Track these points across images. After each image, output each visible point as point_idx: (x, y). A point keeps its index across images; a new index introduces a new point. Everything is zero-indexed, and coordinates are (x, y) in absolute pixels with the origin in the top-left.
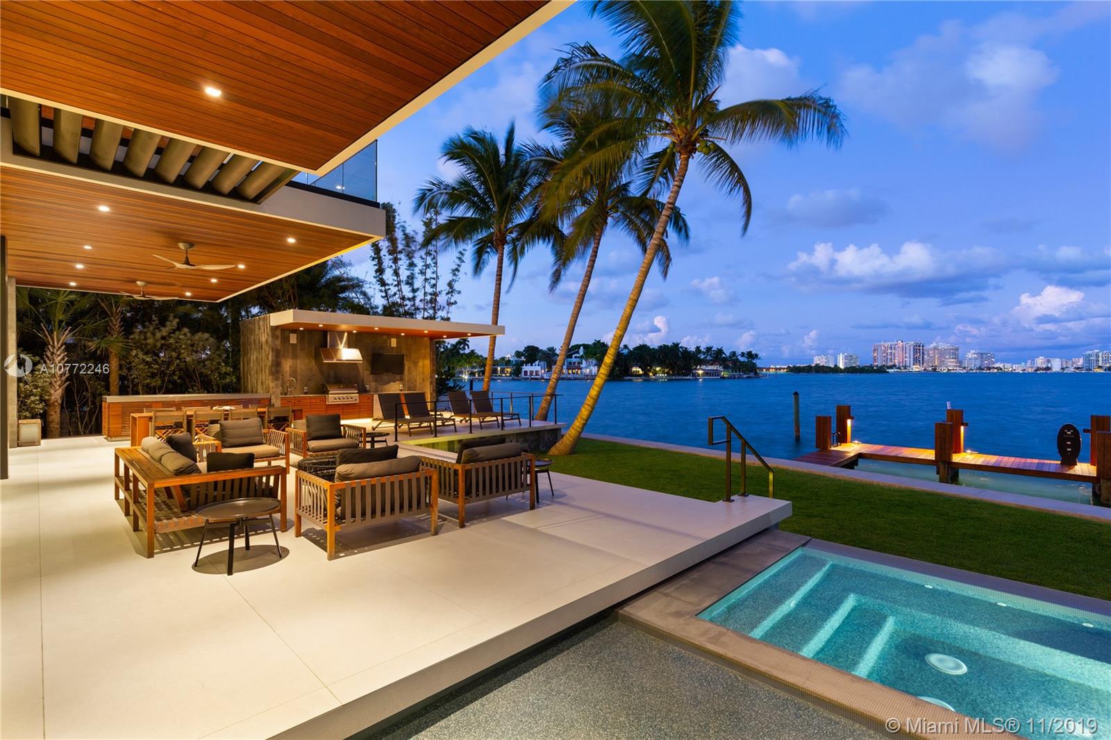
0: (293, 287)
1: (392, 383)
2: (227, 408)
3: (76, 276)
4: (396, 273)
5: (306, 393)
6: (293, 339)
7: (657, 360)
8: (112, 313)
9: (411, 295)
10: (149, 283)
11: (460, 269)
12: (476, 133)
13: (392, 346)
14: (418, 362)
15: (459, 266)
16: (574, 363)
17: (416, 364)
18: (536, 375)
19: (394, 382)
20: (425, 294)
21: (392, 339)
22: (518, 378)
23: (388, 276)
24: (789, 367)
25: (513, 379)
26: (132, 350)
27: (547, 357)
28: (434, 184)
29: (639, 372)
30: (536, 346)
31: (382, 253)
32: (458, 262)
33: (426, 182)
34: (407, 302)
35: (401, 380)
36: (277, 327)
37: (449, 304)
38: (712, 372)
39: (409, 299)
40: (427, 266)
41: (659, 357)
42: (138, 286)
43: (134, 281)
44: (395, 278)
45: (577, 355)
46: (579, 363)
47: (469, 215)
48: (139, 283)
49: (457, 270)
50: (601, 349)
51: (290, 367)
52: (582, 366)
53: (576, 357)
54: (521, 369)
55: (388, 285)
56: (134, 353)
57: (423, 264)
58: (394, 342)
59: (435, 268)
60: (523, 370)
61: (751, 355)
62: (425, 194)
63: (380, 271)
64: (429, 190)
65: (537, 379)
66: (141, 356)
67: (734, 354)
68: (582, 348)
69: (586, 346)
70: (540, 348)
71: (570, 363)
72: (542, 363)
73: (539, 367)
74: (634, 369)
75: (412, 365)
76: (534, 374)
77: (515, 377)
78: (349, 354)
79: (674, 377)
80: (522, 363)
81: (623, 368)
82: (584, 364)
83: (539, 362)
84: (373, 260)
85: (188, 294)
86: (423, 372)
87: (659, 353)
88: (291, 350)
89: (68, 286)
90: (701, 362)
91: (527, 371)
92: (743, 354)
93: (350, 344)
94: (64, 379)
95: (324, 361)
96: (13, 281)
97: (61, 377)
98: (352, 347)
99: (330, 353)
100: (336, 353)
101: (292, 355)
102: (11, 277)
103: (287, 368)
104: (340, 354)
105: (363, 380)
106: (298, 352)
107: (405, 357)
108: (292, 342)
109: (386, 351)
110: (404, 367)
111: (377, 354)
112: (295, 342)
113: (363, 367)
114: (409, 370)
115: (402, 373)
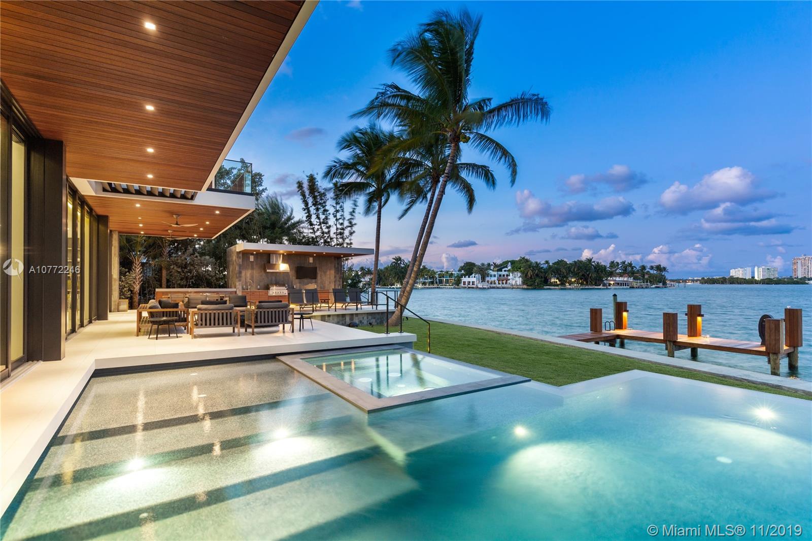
0: (259, 228)
1: (310, 284)
2: (207, 294)
3: (142, 229)
4: (318, 217)
5: (259, 289)
6: (252, 258)
7: (572, 273)
8: (164, 246)
9: (326, 230)
10: (174, 231)
12: (361, 130)
13: (310, 262)
14: (327, 272)
16: (504, 275)
17: (325, 273)
18: (473, 285)
19: (311, 283)
20: (337, 229)
21: (310, 258)
22: (458, 287)
23: (314, 219)
24: (703, 278)
25: (455, 288)
26: (171, 265)
27: (482, 270)
28: (336, 162)
29: (556, 282)
30: (473, 262)
31: (309, 206)
32: (354, 207)
33: (332, 161)
34: (325, 235)
35: (316, 282)
36: (240, 252)
38: (624, 282)
39: (326, 233)
40: (337, 211)
41: (574, 270)
42: (169, 233)
43: (167, 231)
44: (318, 221)
45: (506, 269)
46: (507, 275)
47: (358, 180)
48: (169, 231)
49: (354, 212)
50: (524, 264)
51: (250, 274)
52: (509, 277)
53: (505, 271)
54: (461, 280)
55: (315, 225)
56: (172, 267)
57: (335, 210)
58: (311, 260)
59: (342, 213)
60: (462, 281)
61: (659, 268)
62: (331, 169)
63: (309, 216)
64: (334, 166)
65: (473, 288)
66: (175, 268)
67: (644, 268)
68: (509, 263)
69: (513, 262)
70: (476, 264)
71: (500, 275)
72: (477, 275)
73: (475, 278)
74: (553, 280)
75: (323, 273)
76: (471, 284)
77: (456, 287)
78: (283, 267)
79: (587, 287)
80: (462, 275)
81: (543, 279)
82: (511, 277)
83: (475, 275)
84: (304, 210)
85: (195, 235)
86: (330, 278)
87: (573, 268)
88: (250, 265)
89: (140, 234)
90: (611, 274)
91: (465, 282)
92: (652, 268)
93: (284, 261)
94: (140, 280)
95: (268, 271)
96: (117, 232)
97: (139, 279)
98: (285, 263)
99: (273, 266)
100: (276, 266)
101: (250, 267)
102: (115, 231)
103: (248, 275)
104: (279, 267)
105: (292, 283)
106: (255, 266)
107: (318, 268)
108: (250, 260)
109: (306, 266)
110: (317, 275)
111: (300, 267)
112: (253, 260)
113: (292, 273)
114: (320, 276)
115: (316, 279)
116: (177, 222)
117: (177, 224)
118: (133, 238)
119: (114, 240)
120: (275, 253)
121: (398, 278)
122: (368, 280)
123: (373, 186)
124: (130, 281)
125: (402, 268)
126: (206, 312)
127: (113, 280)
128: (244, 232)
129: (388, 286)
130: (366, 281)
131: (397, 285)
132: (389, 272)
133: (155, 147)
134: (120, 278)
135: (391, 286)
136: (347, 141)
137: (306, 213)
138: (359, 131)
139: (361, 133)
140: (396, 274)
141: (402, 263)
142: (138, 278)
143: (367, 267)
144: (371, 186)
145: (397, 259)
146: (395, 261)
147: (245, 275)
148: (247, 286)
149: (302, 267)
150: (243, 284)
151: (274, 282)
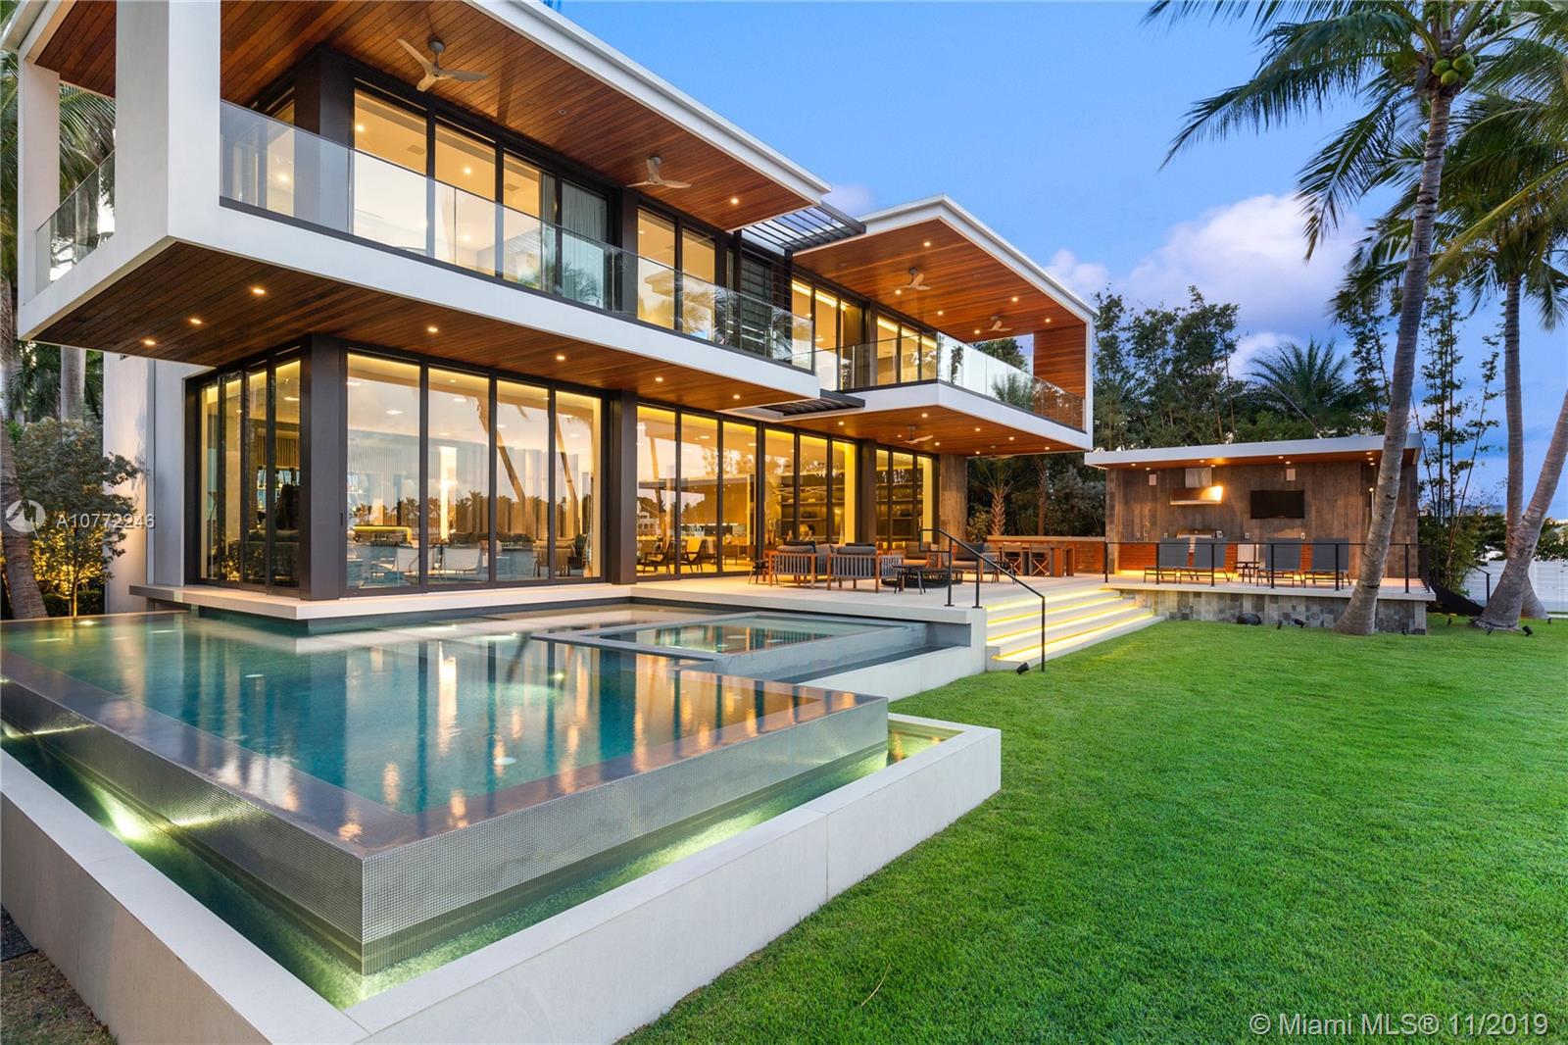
1: (1288, 529)
6: (1153, 480)
13: (1288, 480)
14: (1336, 501)
17: (1330, 503)
19: (1291, 528)
21: (1288, 471)
35: (1304, 526)
51: (1149, 510)
58: (1291, 475)
75: (1323, 504)
78: (1215, 493)
86: (1346, 516)
88: (1150, 493)
93: (1214, 482)
94: (1002, 524)
95: (1178, 503)
97: (999, 521)
98: (1217, 485)
99: (1192, 493)
100: (1198, 492)
101: (1150, 498)
103: (1146, 512)
104: (1204, 494)
105: (1242, 527)
106: (1157, 496)
107: (1308, 493)
108: (1151, 483)
109: (1278, 487)
110: (1306, 508)
111: (1263, 491)
112: (1155, 484)
113: (1241, 507)
114: (1317, 512)
115: (1303, 517)
120: (1195, 465)
134: (968, 521)
142: (997, 520)
147: (1141, 512)
148: (1142, 534)
149: (1267, 492)
150: (1135, 529)
151: (1198, 526)
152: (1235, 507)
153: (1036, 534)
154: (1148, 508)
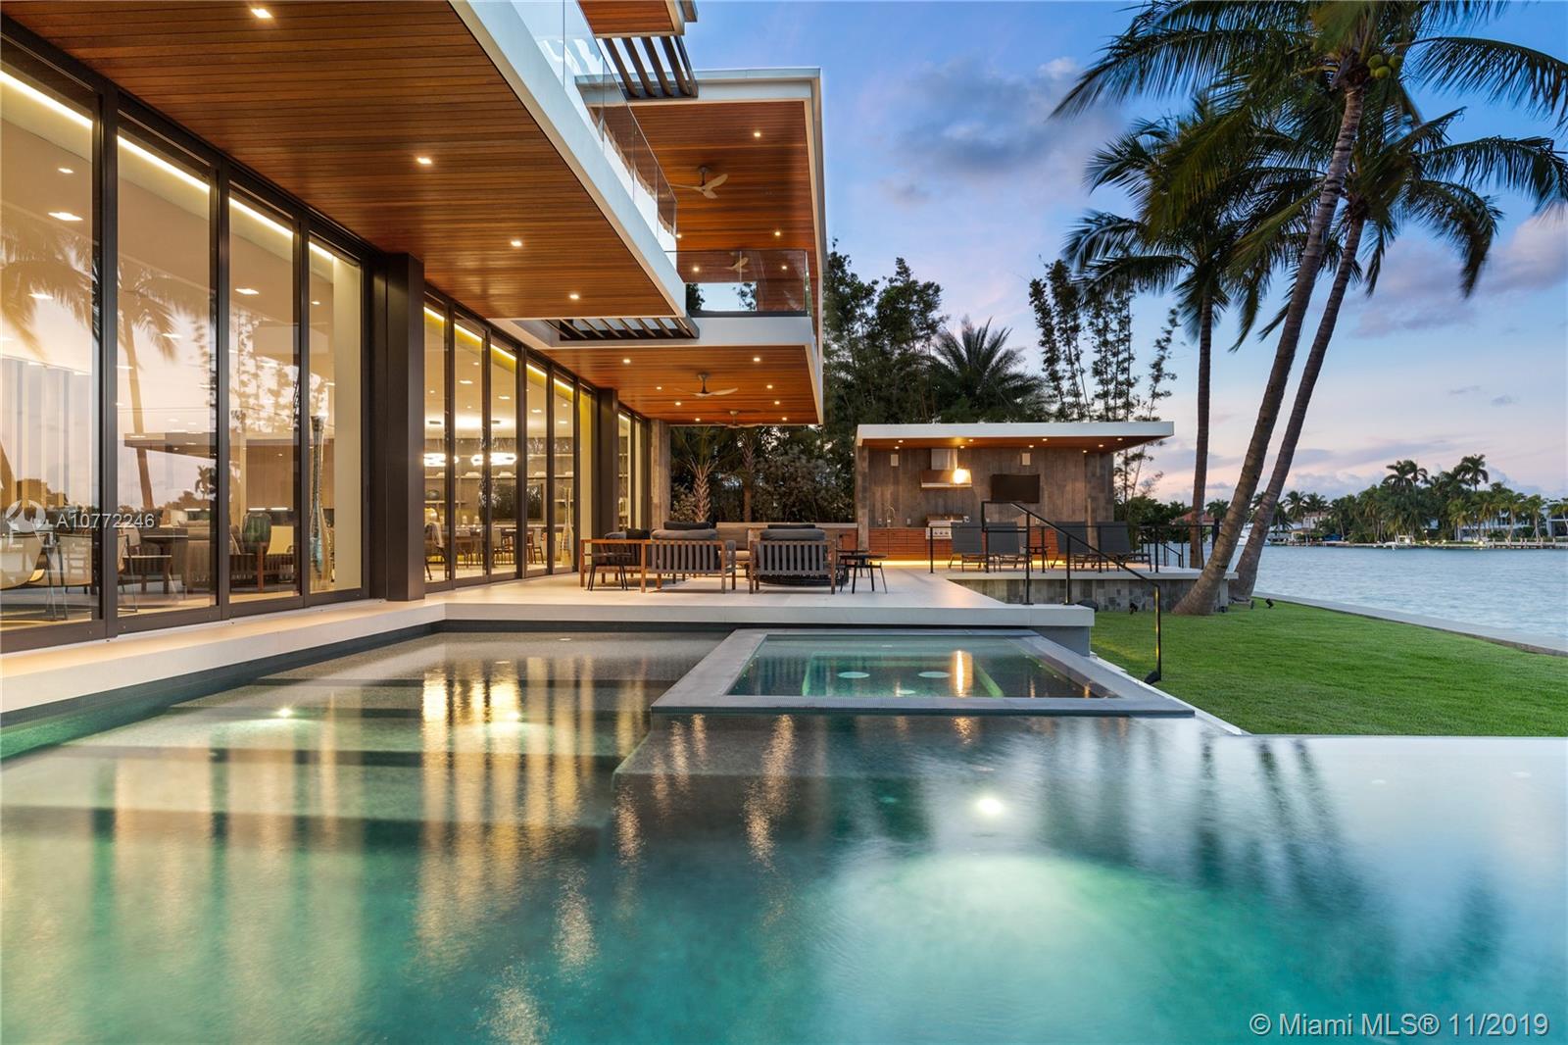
5: (909, 526)
6: (894, 460)
10: (740, 412)
11: (1172, 337)
12: (1151, 126)
13: (1024, 463)
14: (1065, 486)
15: (1169, 332)
21: (1024, 455)
28: (1090, 221)
35: (1038, 511)
36: (863, 446)
37: (1155, 395)
42: (731, 416)
47: (1151, 253)
48: (732, 413)
49: (1168, 340)
51: (891, 494)
58: (1026, 459)
62: (1079, 239)
63: (1052, 359)
64: (1085, 232)
75: (1055, 490)
78: (960, 477)
86: (1073, 501)
88: (892, 475)
89: (694, 422)
93: (962, 464)
94: (706, 508)
95: (923, 486)
96: (658, 421)
97: (704, 506)
98: (964, 468)
99: (937, 475)
100: (944, 474)
101: (892, 480)
102: (655, 419)
103: (888, 495)
104: (949, 476)
106: (901, 476)
107: (1042, 478)
108: (892, 464)
109: (1014, 472)
110: (1041, 493)
111: (1001, 475)
112: (897, 464)
113: (982, 493)
114: (1049, 497)
115: (1038, 502)
116: (704, 388)
117: (704, 392)
118: (695, 431)
119: (653, 437)
120: (943, 444)
121: (1405, 521)
122: (1313, 526)
123: (1188, 262)
124: (687, 510)
125: (1421, 492)
126: (665, 542)
127: (653, 506)
128: (895, 409)
129: (1373, 541)
130: (1305, 530)
131: (1402, 540)
132: (1378, 504)
133: (520, 235)
134: (672, 505)
135: (1384, 541)
136: (1111, 160)
137: (1047, 352)
138: (1149, 129)
139: (1152, 133)
140: (1399, 508)
141: (1420, 477)
142: (701, 505)
143: (1308, 493)
144: (1180, 265)
145: (1403, 467)
146: (1395, 472)
147: (882, 495)
148: (885, 520)
149: (1005, 475)
150: (877, 515)
151: (941, 511)
152: (976, 491)
153: (742, 521)
154: (889, 492)
